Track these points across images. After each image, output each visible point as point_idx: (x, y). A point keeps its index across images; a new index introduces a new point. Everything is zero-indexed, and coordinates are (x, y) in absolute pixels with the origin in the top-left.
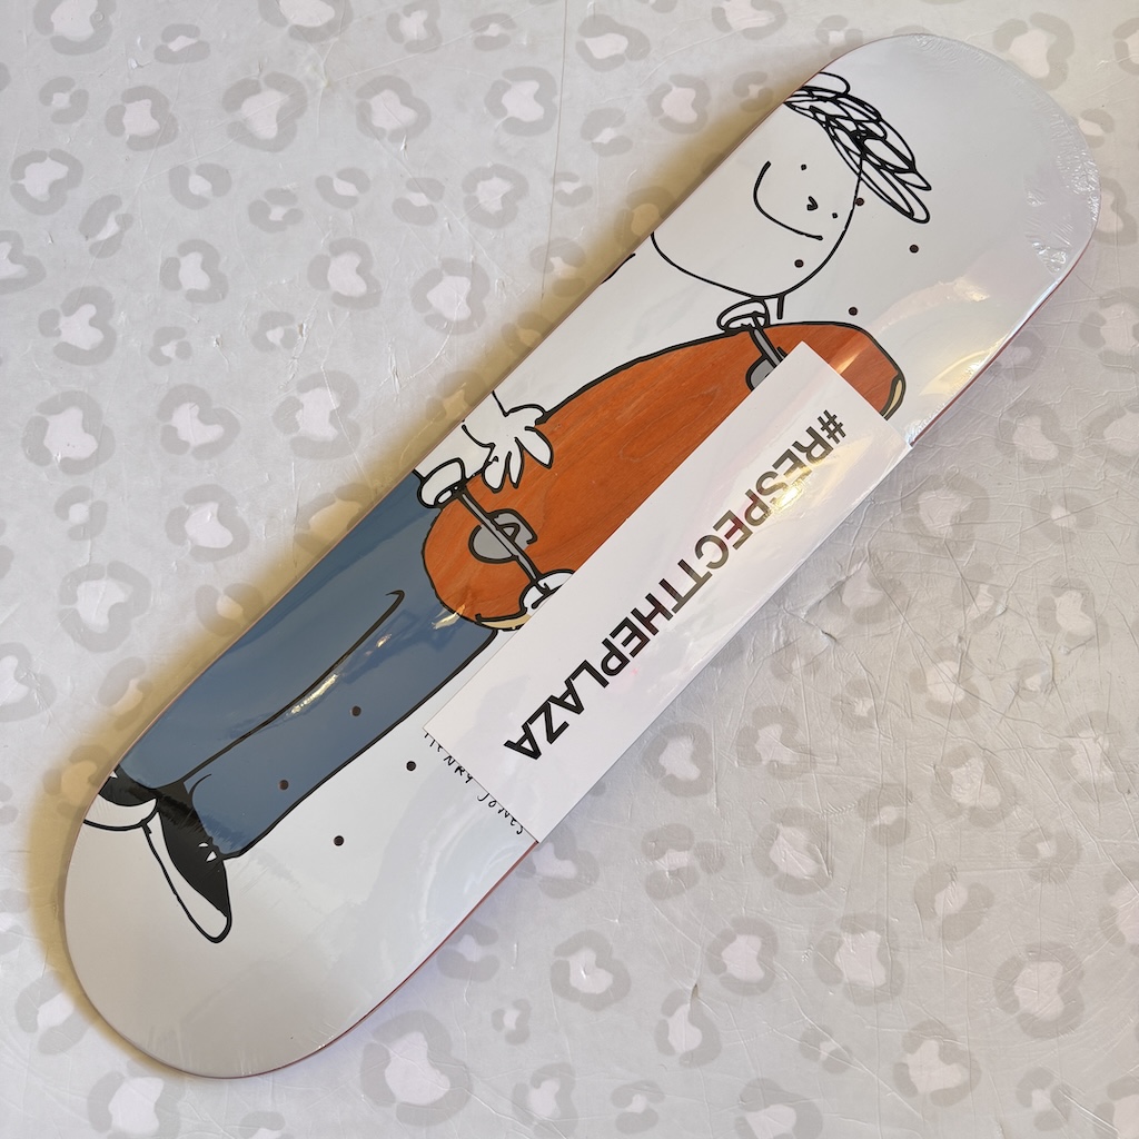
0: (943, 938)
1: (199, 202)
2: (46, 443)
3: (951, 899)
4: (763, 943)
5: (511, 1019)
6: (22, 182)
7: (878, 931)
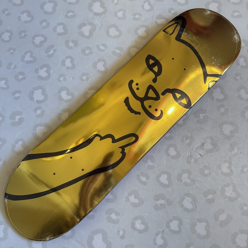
0: (220, 226)
1: (71, 48)
2: (33, 96)
3: (223, 217)
4: (179, 222)
5: (121, 233)
6: (34, 41)
7: (205, 223)
